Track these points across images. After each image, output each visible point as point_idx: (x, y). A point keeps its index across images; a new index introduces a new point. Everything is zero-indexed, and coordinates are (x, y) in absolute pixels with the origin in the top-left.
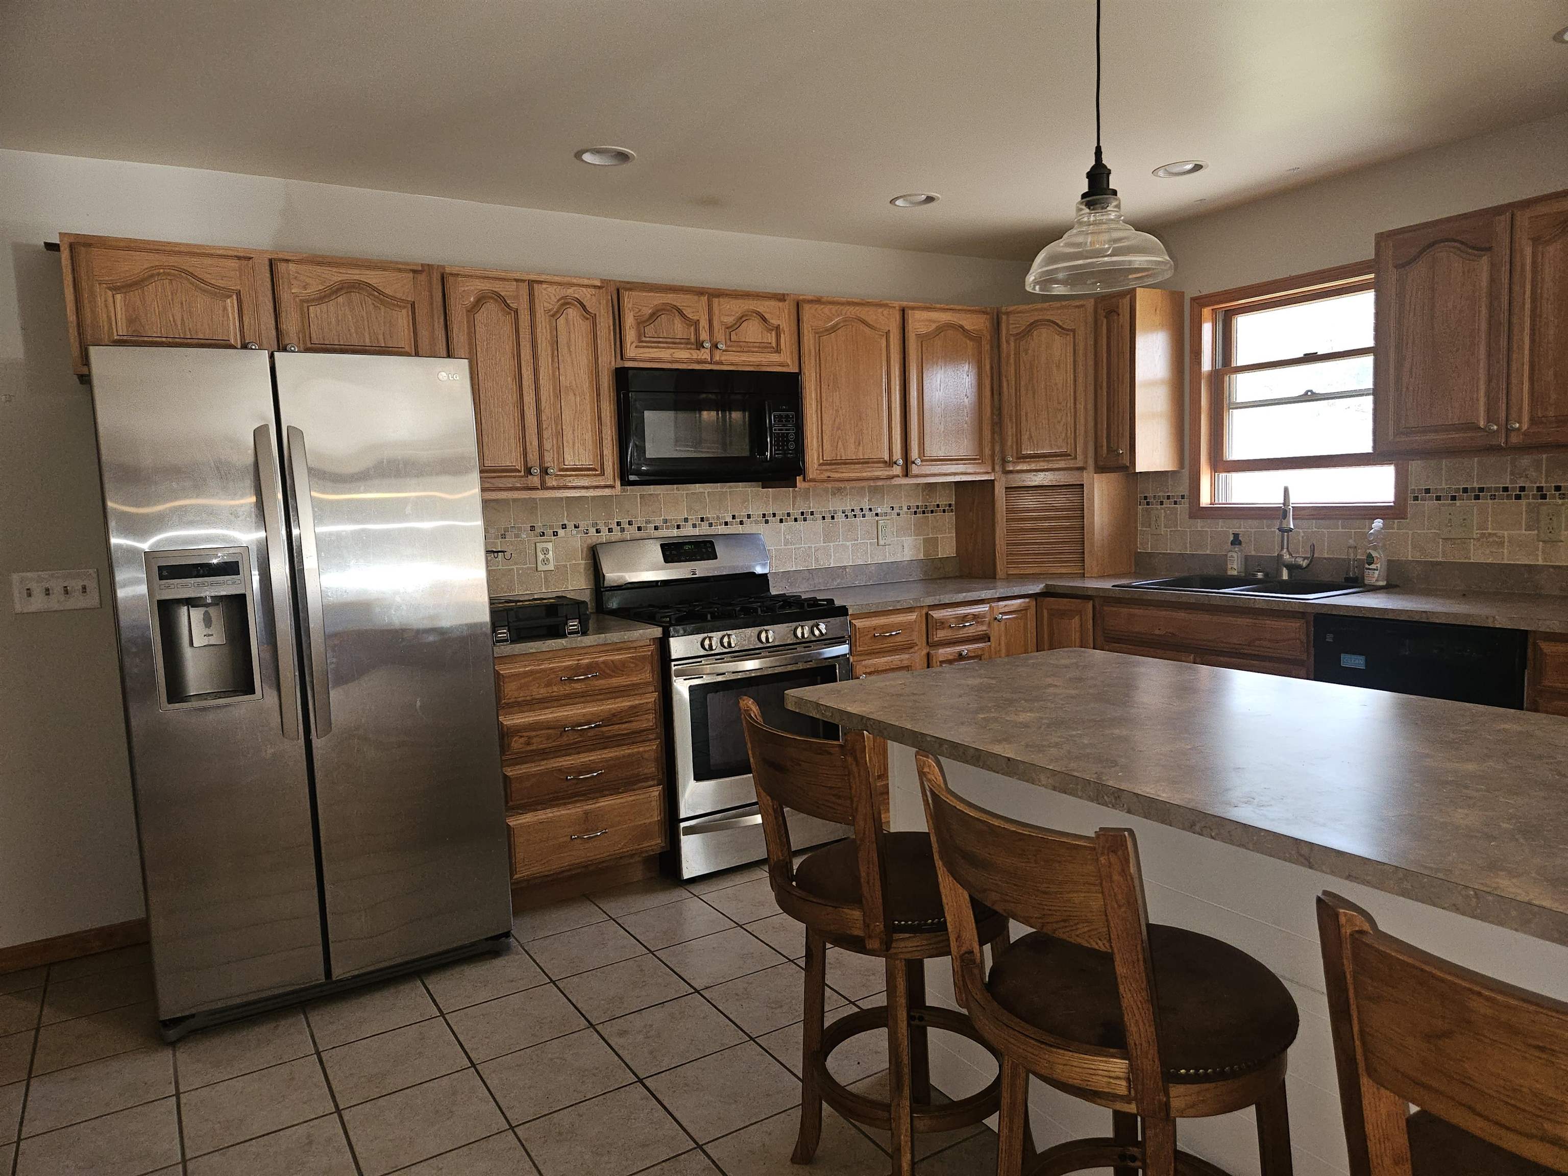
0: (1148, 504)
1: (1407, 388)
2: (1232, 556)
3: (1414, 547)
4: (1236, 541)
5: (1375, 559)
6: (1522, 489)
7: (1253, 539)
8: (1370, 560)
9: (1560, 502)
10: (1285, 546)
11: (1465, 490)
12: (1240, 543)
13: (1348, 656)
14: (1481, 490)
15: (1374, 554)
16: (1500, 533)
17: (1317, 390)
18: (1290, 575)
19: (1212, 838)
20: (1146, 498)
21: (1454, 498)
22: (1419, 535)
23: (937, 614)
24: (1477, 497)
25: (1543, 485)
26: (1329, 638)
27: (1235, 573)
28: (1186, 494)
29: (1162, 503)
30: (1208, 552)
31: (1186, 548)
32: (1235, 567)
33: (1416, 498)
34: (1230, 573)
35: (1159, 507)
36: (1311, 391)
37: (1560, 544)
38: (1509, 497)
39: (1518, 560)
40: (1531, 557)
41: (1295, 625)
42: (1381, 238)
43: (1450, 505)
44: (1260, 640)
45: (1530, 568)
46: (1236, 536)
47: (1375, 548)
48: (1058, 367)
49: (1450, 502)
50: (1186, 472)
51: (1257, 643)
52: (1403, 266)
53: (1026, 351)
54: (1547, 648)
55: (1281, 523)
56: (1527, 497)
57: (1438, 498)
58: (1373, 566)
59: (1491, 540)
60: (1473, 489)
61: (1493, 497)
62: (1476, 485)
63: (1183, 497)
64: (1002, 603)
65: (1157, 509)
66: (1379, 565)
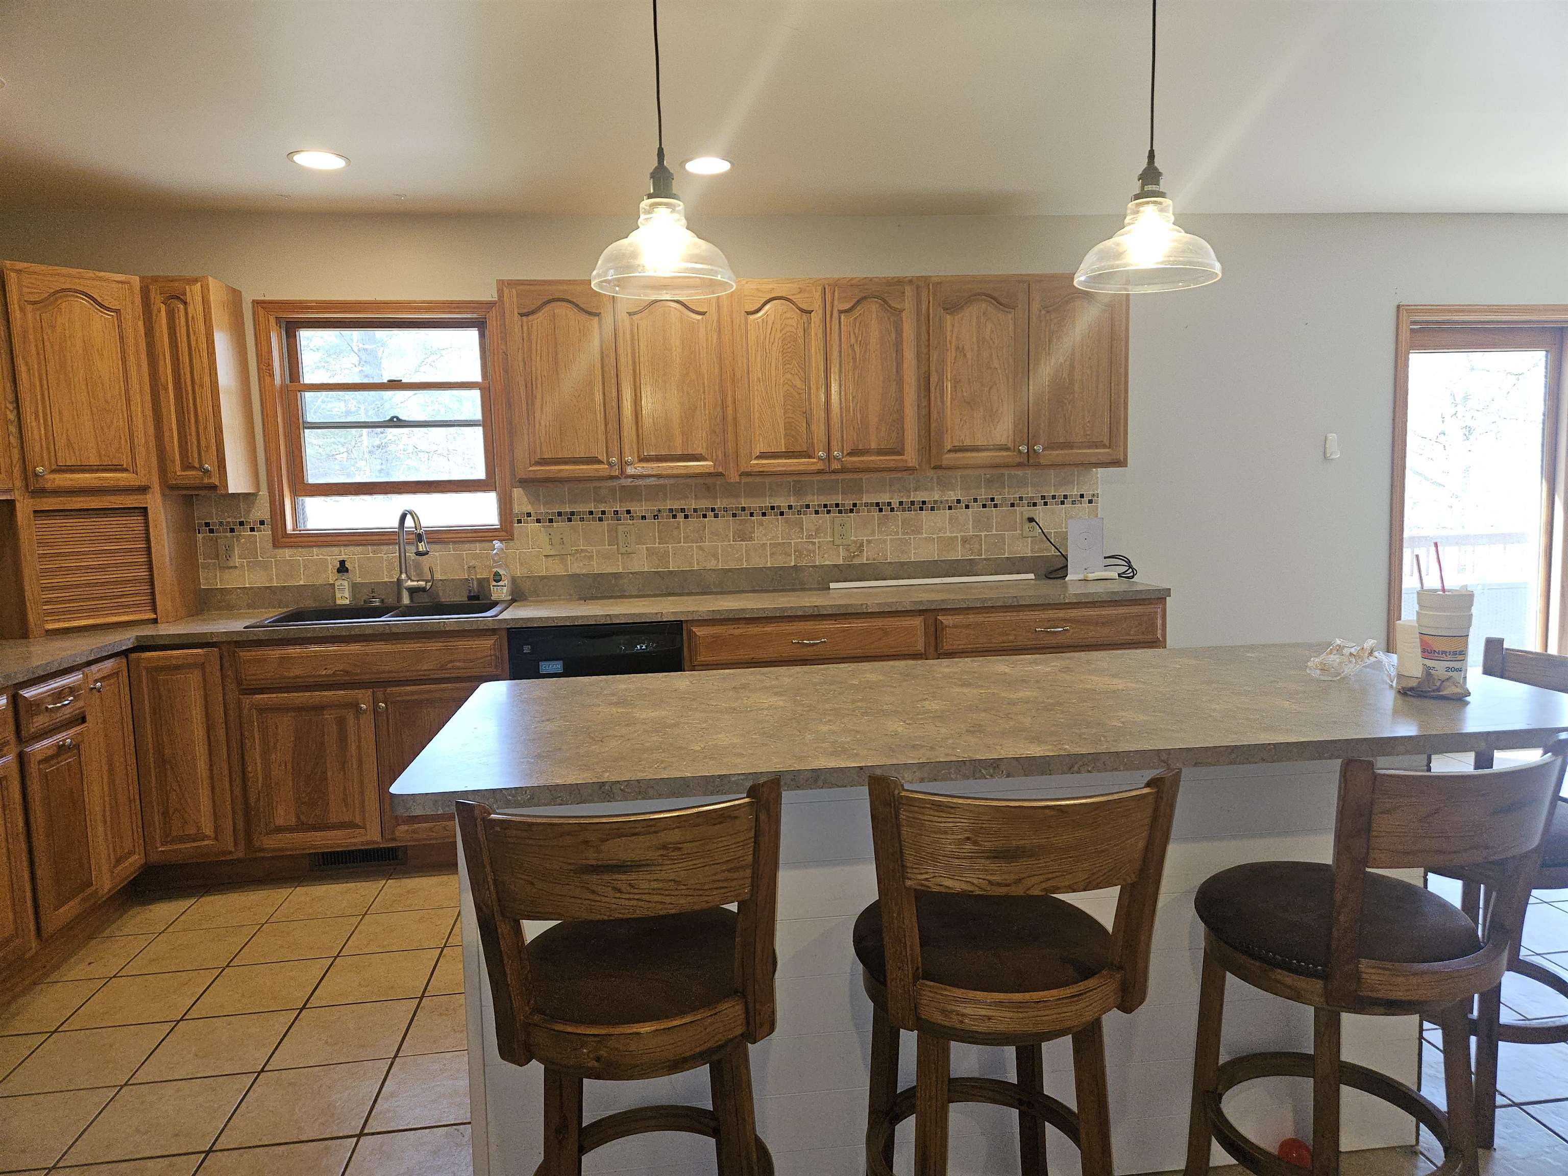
0: (211, 531)
1: (540, 423)
2: (341, 585)
3: (521, 565)
4: (342, 568)
5: (503, 577)
6: (603, 513)
7: (356, 565)
8: (498, 578)
9: (631, 522)
10: (403, 570)
11: (560, 514)
12: (347, 570)
13: (547, 663)
14: (572, 513)
15: (501, 572)
16: (589, 548)
17: (402, 417)
18: (411, 599)
19: (1090, 772)
20: (207, 524)
21: (551, 521)
22: (524, 553)
23: (29, 693)
24: (570, 520)
25: (618, 509)
26: (527, 649)
27: (347, 602)
28: (266, 516)
29: (232, 530)
30: (302, 583)
31: (272, 579)
32: (347, 596)
33: (519, 521)
34: (339, 602)
35: (229, 534)
36: (397, 418)
37: (633, 555)
38: (594, 519)
39: (603, 570)
40: (614, 567)
41: (489, 642)
42: (503, 285)
43: (549, 526)
44: (451, 662)
45: (616, 575)
46: (342, 563)
47: (500, 566)
48: (101, 355)
49: (548, 524)
50: (264, 492)
51: (450, 665)
52: (527, 315)
53: (53, 327)
54: (699, 631)
55: (417, 547)
56: (608, 519)
57: (538, 521)
58: (500, 583)
59: (583, 555)
60: (566, 513)
61: (582, 520)
62: (568, 510)
63: (262, 523)
64: (94, 668)
65: (227, 537)
66: (506, 582)
